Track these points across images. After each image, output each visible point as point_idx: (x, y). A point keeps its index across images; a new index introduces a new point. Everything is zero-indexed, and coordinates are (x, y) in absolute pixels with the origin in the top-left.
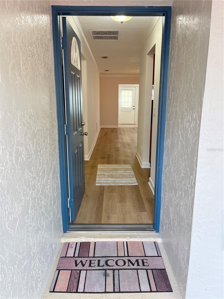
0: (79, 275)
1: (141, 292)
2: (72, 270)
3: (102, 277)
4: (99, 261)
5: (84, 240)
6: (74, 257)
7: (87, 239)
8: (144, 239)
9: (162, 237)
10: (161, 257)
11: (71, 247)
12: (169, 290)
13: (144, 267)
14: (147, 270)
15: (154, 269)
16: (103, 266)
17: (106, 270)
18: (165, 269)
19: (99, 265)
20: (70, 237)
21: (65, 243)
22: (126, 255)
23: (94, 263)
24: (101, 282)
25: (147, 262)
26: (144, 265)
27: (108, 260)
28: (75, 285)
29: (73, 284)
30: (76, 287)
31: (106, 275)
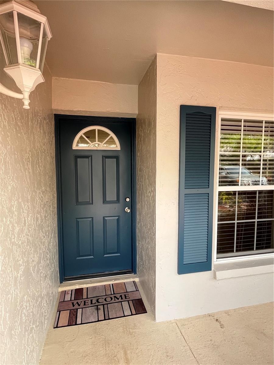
0: (76, 313)
1: (124, 316)
2: (70, 310)
3: (95, 311)
4: (91, 301)
5: (78, 287)
6: (71, 300)
7: (81, 285)
8: (125, 280)
9: (139, 277)
10: (138, 291)
11: (68, 294)
12: (145, 312)
13: (126, 300)
14: (128, 301)
15: (133, 300)
16: (95, 303)
17: (97, 306)
18: (141, 299)
19: (92, 303)
20: (66, 286)
21: (62, 292)
22: (112, 293)
23: (88, 303)
24: (94, 314)
25: (128, 296)
26: (126, 298)
27: (99, 299)
28: (74, 319)
29: (73, 319)
30: (75, 321)
31: (98, 309)
